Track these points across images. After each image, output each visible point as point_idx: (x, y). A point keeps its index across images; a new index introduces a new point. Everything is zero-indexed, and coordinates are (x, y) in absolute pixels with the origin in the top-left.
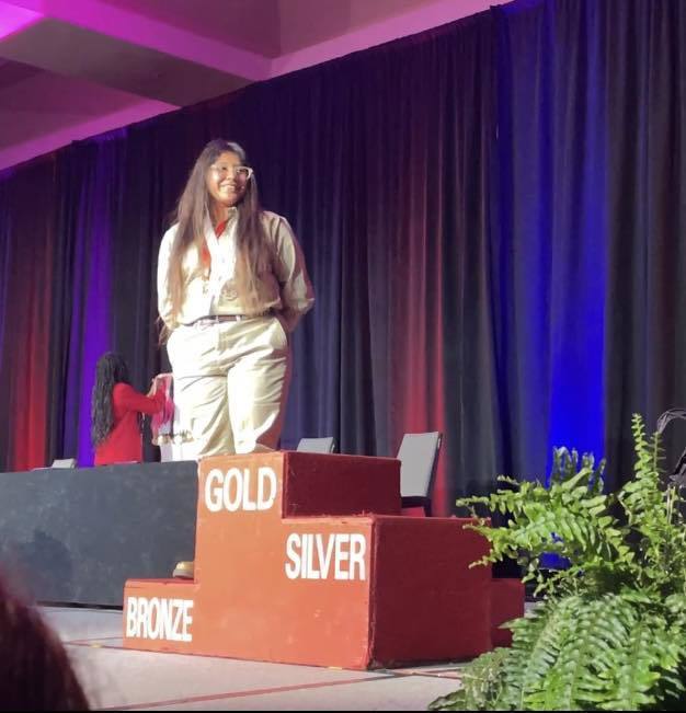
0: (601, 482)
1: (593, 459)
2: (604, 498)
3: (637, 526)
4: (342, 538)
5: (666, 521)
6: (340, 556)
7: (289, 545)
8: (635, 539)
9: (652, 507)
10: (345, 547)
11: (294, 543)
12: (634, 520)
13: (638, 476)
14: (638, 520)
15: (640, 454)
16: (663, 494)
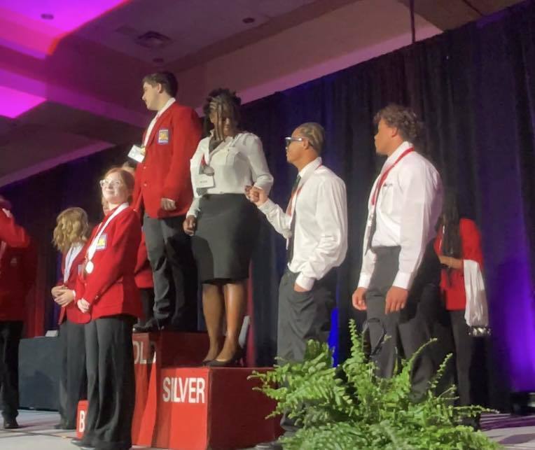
0: (333, 359)
1: (328, 346)
2: (335, 369)
3: (353, 383)
4: (192, 380)
5: (369, 380)
6: (192, 390)
7: (164, 383)
8: (351, 391)
9: (361, 373)
10: (194, 385)
11: (167, 382)
12: (351, 379)
13: (353, 354)
14: (353, 381)
15: (353, 342)
16: (367, 365)
